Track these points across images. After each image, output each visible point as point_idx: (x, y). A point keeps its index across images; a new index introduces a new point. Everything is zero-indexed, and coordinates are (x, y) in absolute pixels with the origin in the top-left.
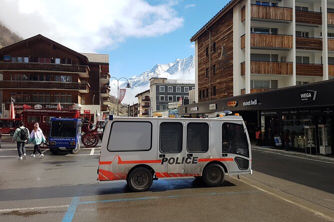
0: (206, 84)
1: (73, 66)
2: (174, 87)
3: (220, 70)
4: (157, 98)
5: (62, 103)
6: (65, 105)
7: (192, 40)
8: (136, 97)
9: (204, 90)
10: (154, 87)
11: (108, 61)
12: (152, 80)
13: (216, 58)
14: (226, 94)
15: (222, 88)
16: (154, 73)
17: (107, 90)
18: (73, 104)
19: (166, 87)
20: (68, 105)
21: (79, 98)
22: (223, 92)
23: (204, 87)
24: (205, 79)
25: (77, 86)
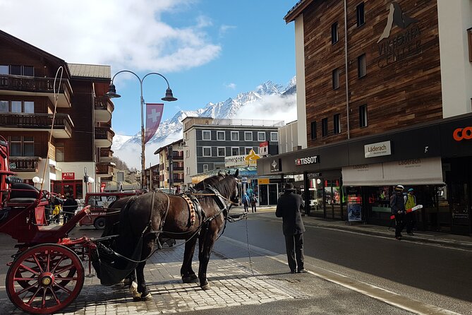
0: (331, 105)
1: (36, 80)
2: (228, 132)
3: (384, 63)
4: (199, 152)
5: (14, 158)
6: (19, 161)
7: (288, 19)
8: (155, 154)
9: (325, 121)
10: (193, 133)
11: (110, 75)
12: (188, 120)
13: (368, 39)
14: (412, 116)
15: (395, 105)
16: (176, 123)
17: (109, 133)
18: (37, 160)
19: (214, 132)
20: (26, 161)
21: (51, 148)
22: (399, 113)
23: (325, 114)
24: (328, 94)
25: (46, 122)
